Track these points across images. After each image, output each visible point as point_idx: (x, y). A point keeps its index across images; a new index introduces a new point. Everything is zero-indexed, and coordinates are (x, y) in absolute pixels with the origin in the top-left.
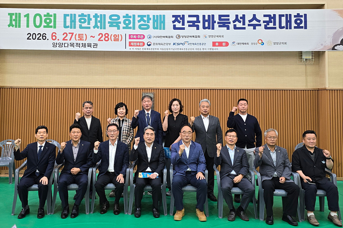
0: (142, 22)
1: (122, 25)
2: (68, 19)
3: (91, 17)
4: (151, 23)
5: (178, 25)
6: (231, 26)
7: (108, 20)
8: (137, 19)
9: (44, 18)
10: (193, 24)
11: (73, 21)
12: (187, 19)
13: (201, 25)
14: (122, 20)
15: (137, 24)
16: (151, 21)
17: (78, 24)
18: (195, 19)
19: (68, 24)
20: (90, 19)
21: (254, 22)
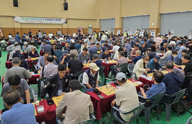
2: (30, 19)
3: (34, 18)
4: (42, 20)
5: (46, 20)
6: (52, 20)
9: (27, 18)
14: (38, 19)
21: (55, 20)
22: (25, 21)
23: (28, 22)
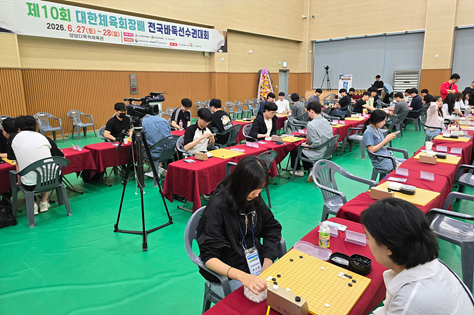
0: (131, 25)
1: (118, 25)
2: (80, 14)
3: (97, 16)
4: (136, 26)
5: (152, 30)
6: (178, 33)
7: (109, 20)
8: (128, 22)
9: (59, 12)
10: (160, 30)
11: (84, 17)
12: (156, 26)
13: (163, 31)
14: (118, 21)
15: (128, 26)
16: (136, 25)
17: (87, 20)
18: (160, 27)
19: (80, 19)
20: (96, 18)
21: (188, 33)
22: (50, 26)
23: (64, 35)
